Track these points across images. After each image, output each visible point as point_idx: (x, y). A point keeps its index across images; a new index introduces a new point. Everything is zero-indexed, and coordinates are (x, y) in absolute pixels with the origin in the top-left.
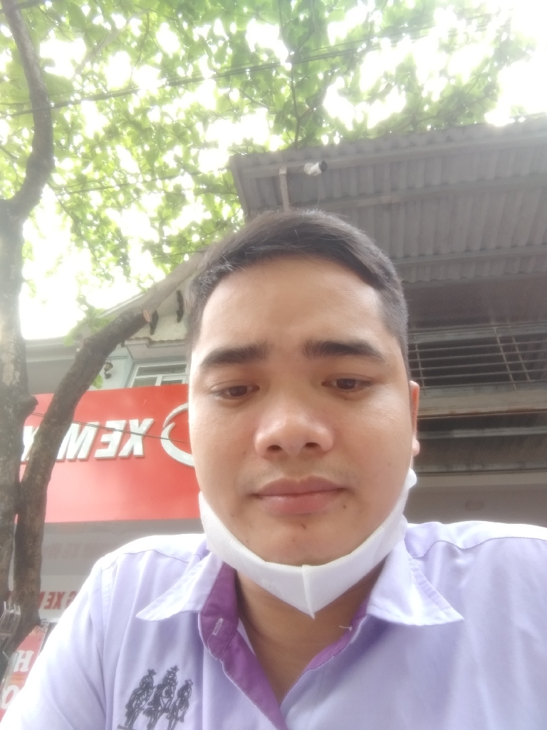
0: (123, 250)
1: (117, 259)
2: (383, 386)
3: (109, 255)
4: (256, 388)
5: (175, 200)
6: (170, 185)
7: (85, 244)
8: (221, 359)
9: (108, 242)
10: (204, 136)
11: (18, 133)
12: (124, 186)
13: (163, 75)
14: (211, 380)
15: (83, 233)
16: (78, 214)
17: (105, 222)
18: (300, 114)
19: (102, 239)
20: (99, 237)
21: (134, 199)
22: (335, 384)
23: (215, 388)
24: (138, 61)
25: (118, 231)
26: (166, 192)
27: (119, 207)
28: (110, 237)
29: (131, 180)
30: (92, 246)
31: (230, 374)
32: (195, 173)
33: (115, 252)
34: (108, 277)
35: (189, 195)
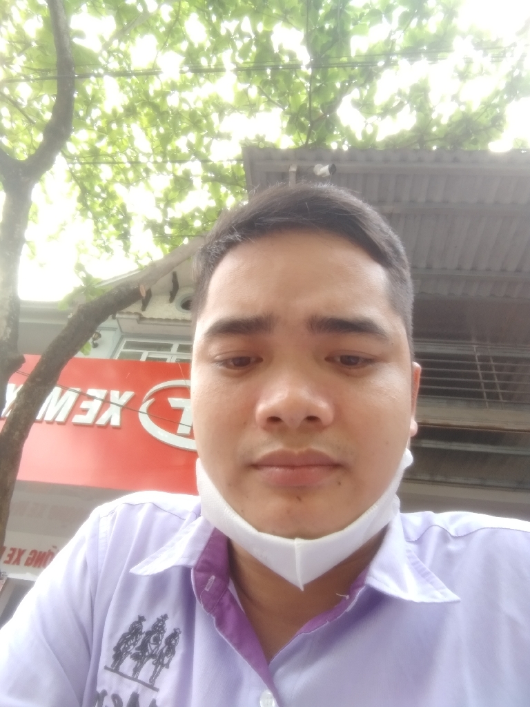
0: (126, 226)
1: (119, 233)
2: (385, 365)
3: (111, 228)
4: (259, 360)
5: (182, 184)
6: (180, 169)
7: (90, 214)
8: (226, 329)
9: (113, 216)
10: (219, 127)
11: (38, 99)
12: (135, 163)
13: (186, 63)
14: (215, 349)
15: (89, 203)
16: (87, 184)
17: (112, 196)
18: (314, 119)
19: (107, 213)
20: (105, 210)
21: (143, 178)
22: (339, 360)
23: (218, 357)
24: (164, 47)
25: (123, 207)
26: (175, 175)
27: (128, 183)
28: (114, 211)
29: (142, 159)
30: (96, 217)
31: (234, 344)
32: (205, 161)
33: (117, 226)
34: (107, 249)
35: (197, 182)
